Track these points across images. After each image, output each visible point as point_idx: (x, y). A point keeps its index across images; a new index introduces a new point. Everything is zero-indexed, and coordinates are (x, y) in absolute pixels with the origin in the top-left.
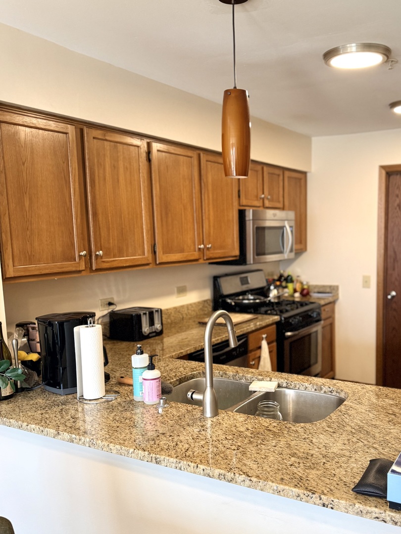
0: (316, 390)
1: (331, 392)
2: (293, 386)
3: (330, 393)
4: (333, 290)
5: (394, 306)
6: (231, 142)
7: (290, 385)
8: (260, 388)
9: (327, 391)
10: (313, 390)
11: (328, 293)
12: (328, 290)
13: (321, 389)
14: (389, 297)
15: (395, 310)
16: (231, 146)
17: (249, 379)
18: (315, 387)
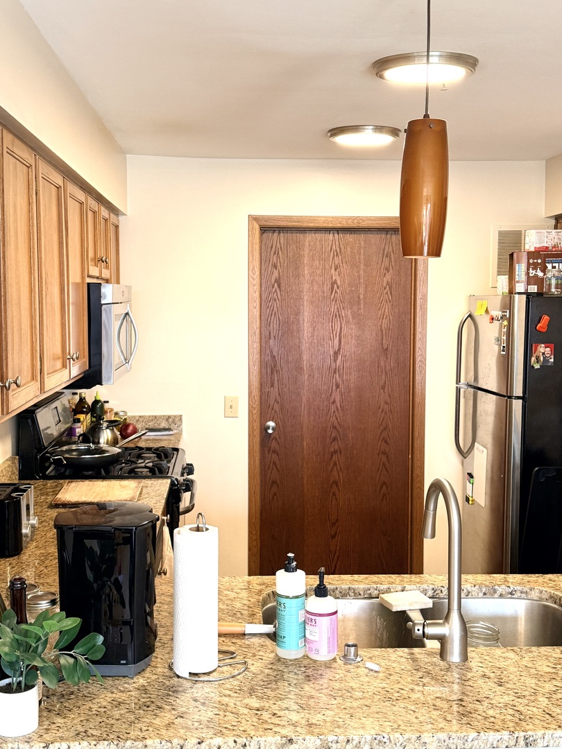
0: (485, 594)
1: (511, 593)
2: (444, 593)
3: (510, 596)
4: (171, 424)
5: (274, 445)
6: (425, 194)
7: (439, 592)
8: (411, 604)
9: (504, 593)
10: (481, 595)
11: (165, 430)
12: (164, 425)
13: (495, 591)
14: (270, 431)
15: (274, 452)
16: (424, 201)
17: (362, 593)
18: (484, 590)
